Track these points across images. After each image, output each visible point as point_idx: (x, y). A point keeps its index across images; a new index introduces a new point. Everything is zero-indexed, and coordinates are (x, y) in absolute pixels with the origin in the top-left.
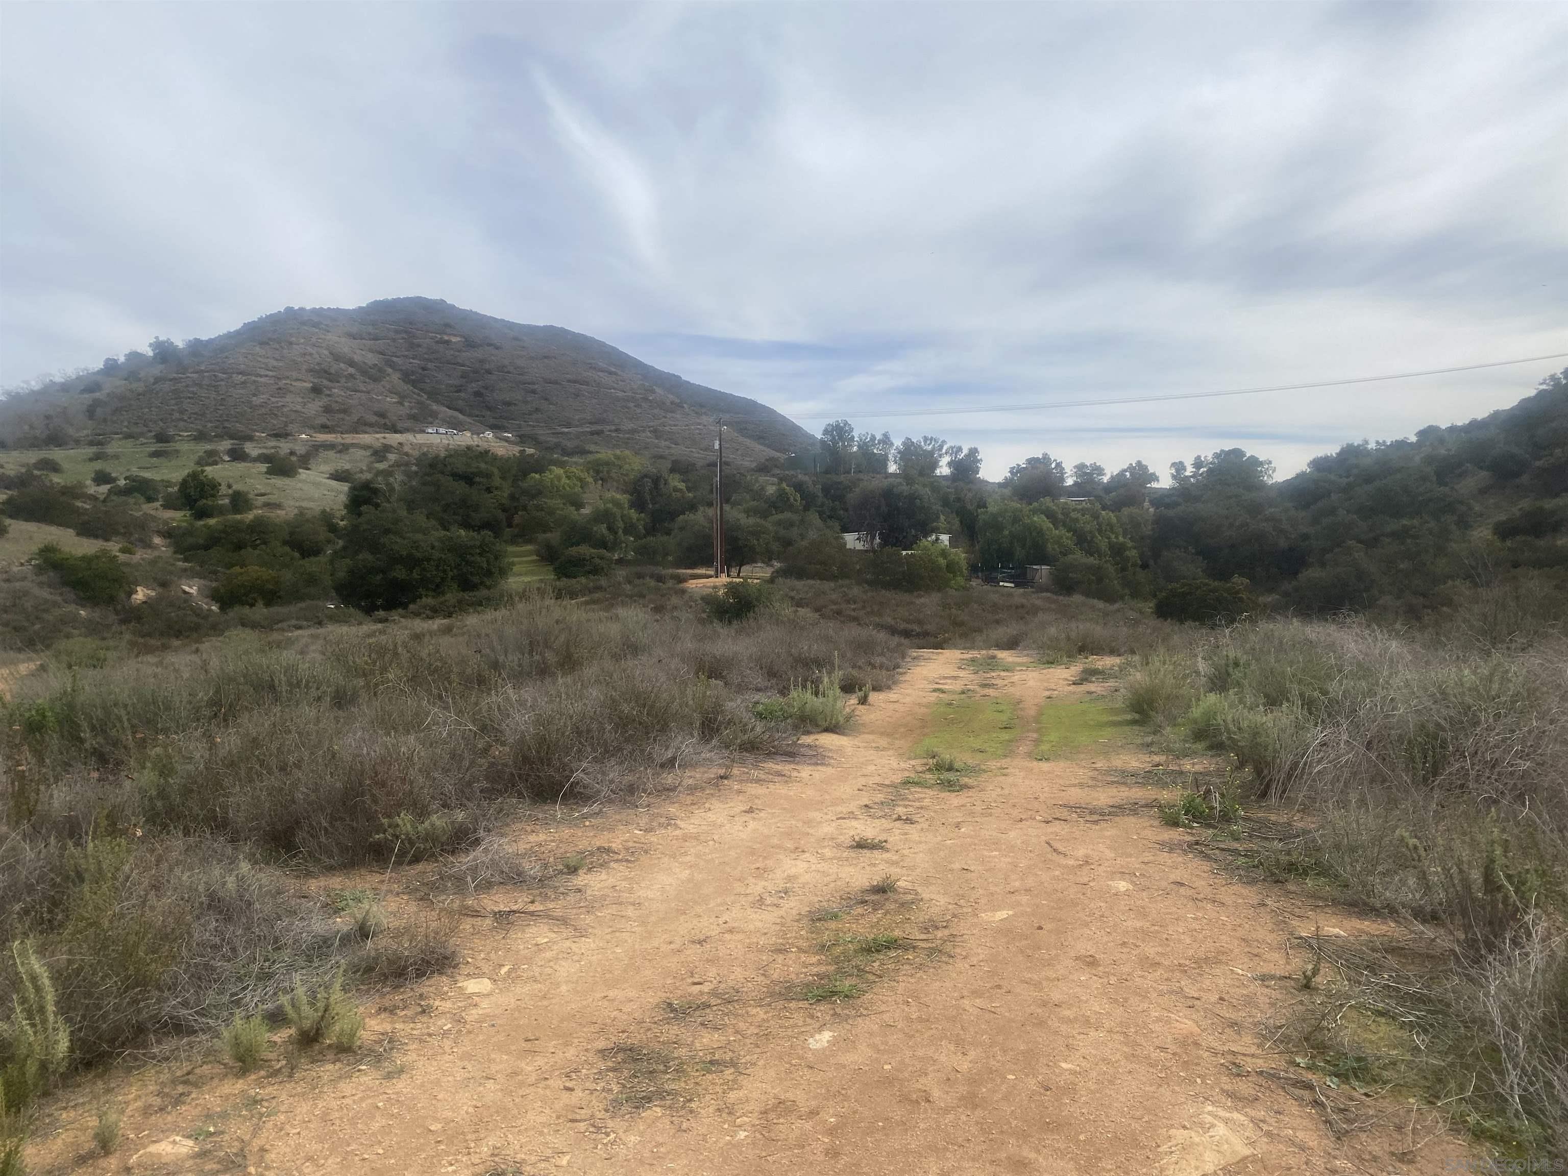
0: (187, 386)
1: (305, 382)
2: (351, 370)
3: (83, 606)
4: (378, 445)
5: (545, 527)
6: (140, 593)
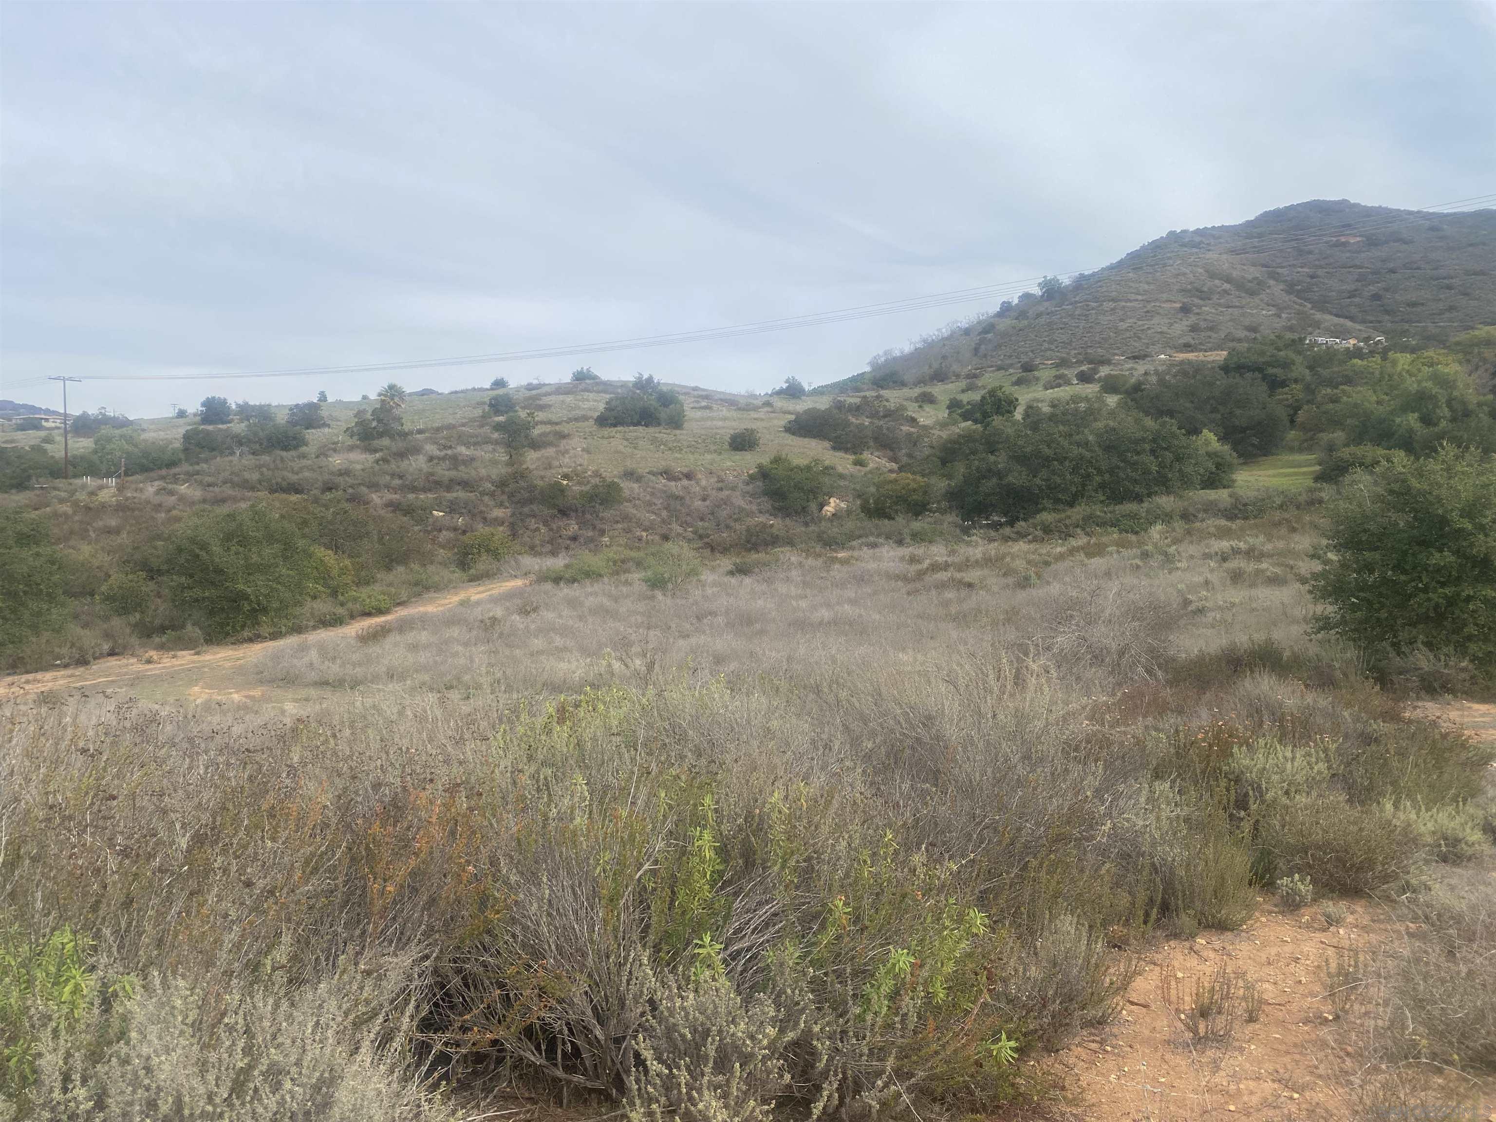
0: (1061, 318)
1: (1175, 302)
2: (1227, 286)
3: (776, 516)
5: (1336, 423)
6: (832, 504)
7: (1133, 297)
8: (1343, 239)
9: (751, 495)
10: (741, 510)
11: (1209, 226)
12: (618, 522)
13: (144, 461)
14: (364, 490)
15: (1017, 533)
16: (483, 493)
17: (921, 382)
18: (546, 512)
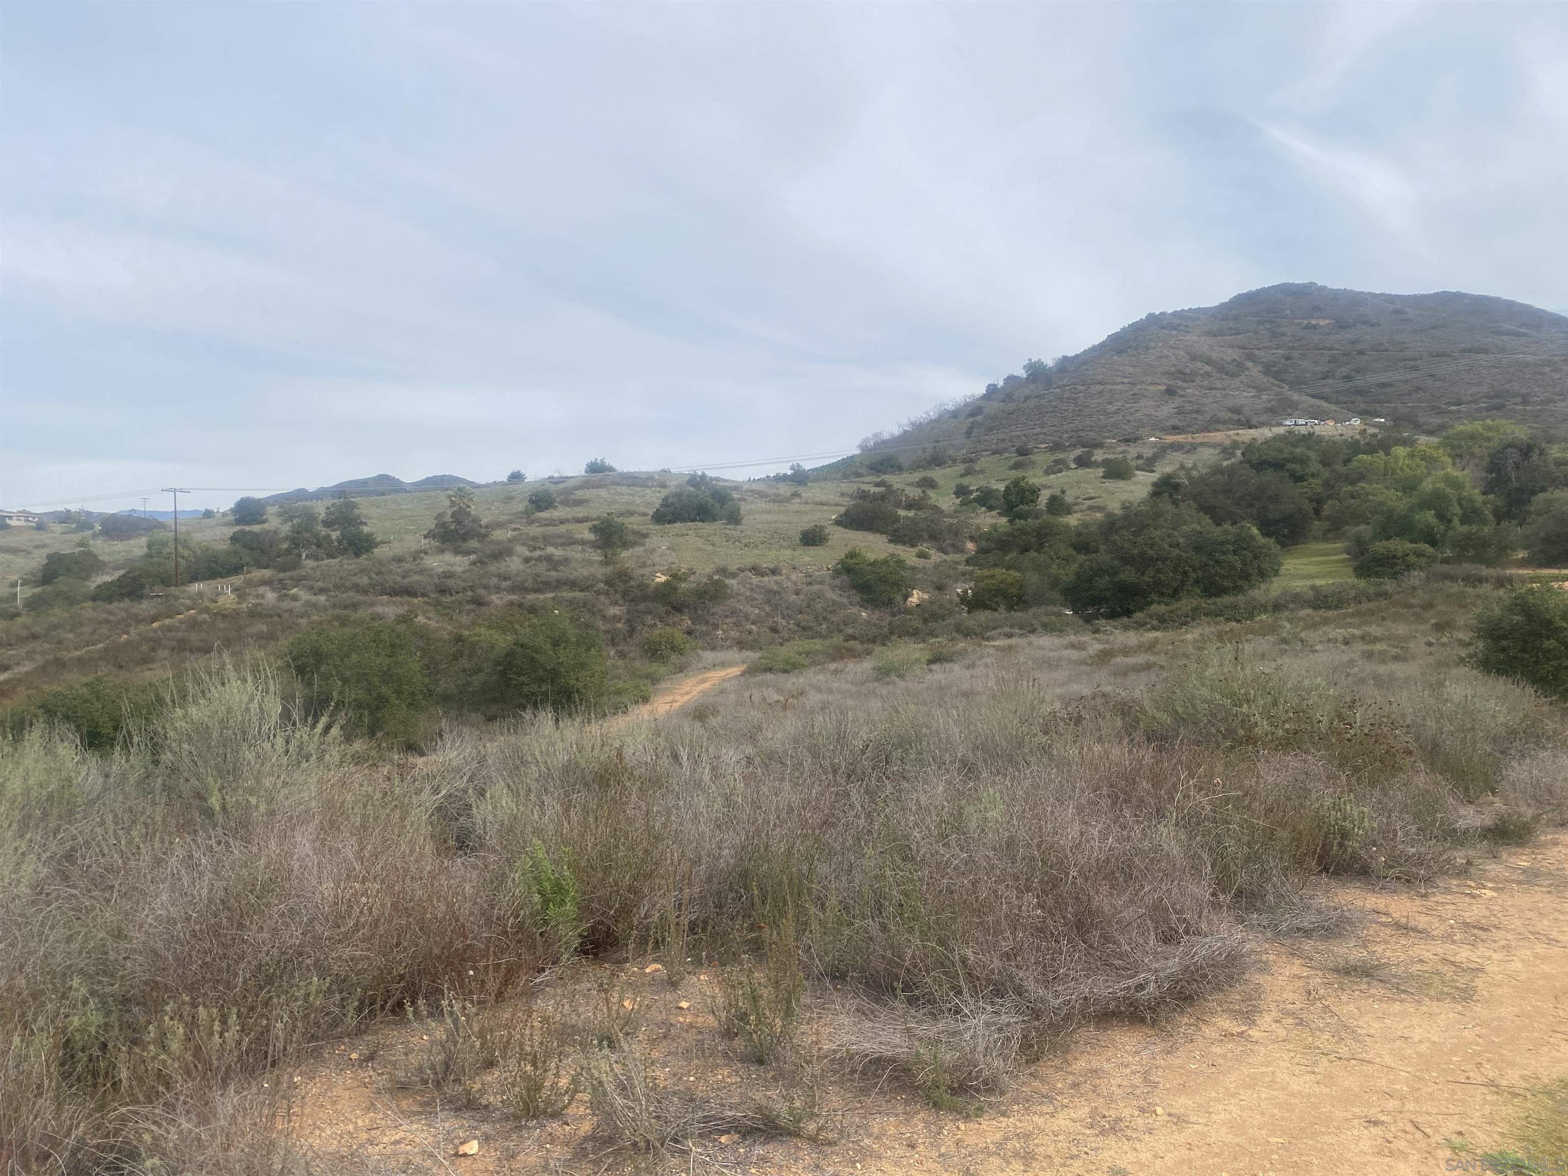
0: (1050, 401)
1: (1159, 384)
2: (1208, 368)
3: (866, 608)
4: (1228, 442)
5: (1358, 517)
6: (916, 596)
7: (1119, 380)
8: (1314, 322)
9: (841, 589)
10: (834, 603)
11: (1186, 309)
12: (727, 617)
13: (213, 565)
14: (482, 592)
15: (1136, 622)
16: (598, 593)
17: (918, 466)
18: (661, 609)
